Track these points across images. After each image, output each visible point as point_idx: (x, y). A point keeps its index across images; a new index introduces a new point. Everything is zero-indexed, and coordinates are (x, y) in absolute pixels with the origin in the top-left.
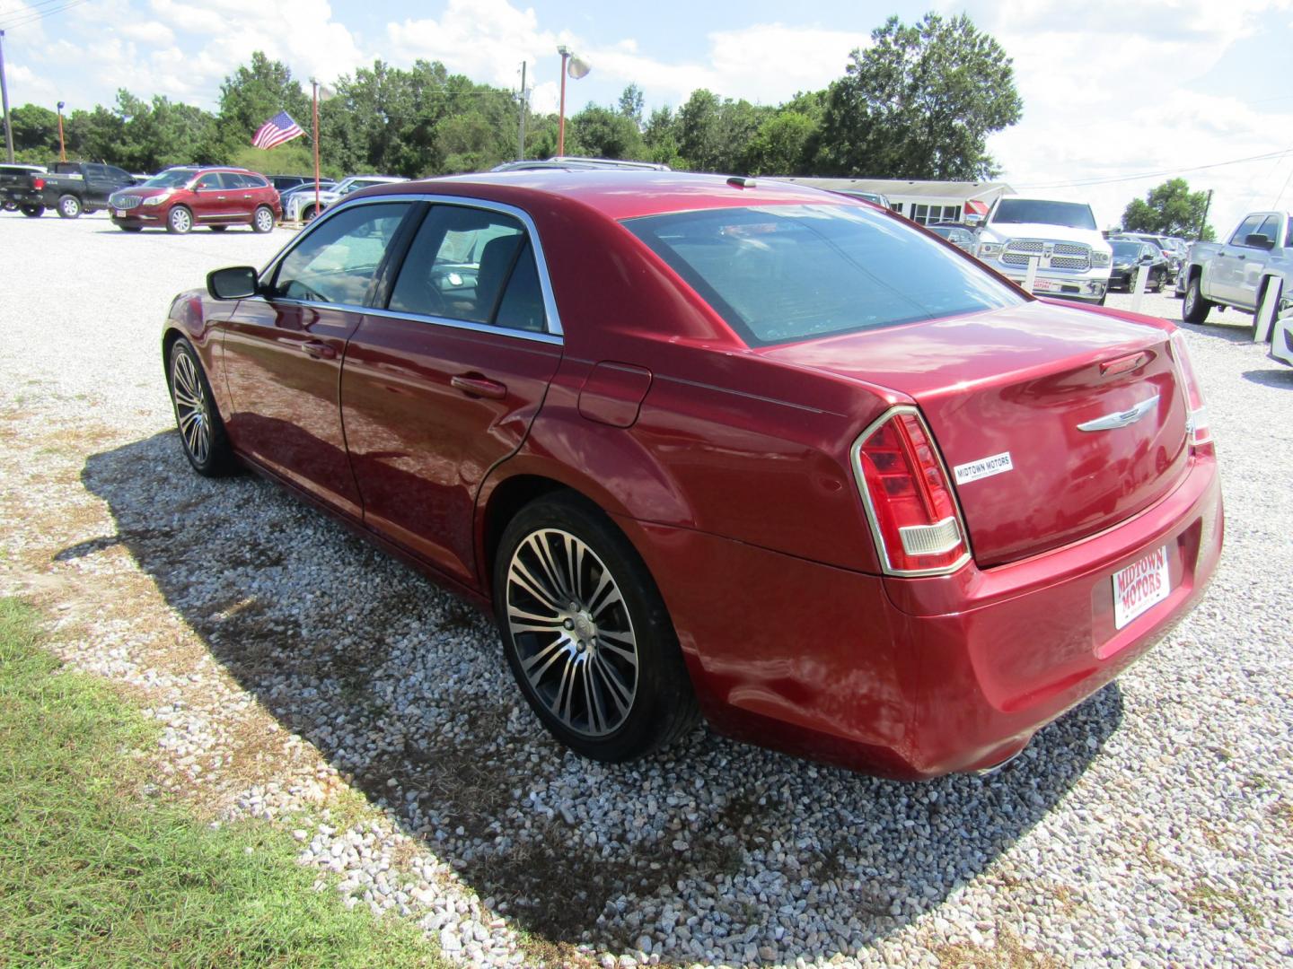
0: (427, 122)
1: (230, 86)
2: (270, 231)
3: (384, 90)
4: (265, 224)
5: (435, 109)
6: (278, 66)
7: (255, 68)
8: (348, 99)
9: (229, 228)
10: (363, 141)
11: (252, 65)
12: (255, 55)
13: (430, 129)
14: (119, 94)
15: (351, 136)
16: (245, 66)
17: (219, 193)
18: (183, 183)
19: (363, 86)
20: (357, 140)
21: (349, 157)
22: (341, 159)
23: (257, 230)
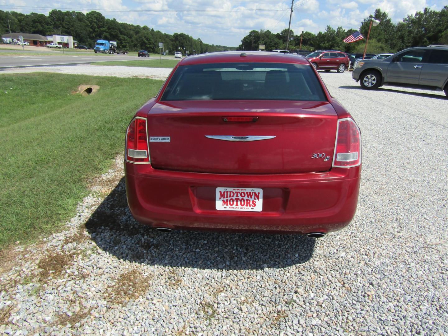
0: (440, 31)
1: (365, 22)
2: (343, 72)
3: (426, 20)
4: (342, 70)
5: (445, 26)
6: (384, 13)
7: (375, 15)
8: (410, 24)
9: (331, 71)
10: (411, 40)
11: (374, 14)
12: (376, 10)
13: (440, 35)
14: (327, 27)
15: (406, 38)
16: (372, 15)
17: (328, 59)
18: (318, 55)
19: (417, 18)
20: (408, 40)
21: (403, 46)
22: (399, 47)
23: (338, 72)
